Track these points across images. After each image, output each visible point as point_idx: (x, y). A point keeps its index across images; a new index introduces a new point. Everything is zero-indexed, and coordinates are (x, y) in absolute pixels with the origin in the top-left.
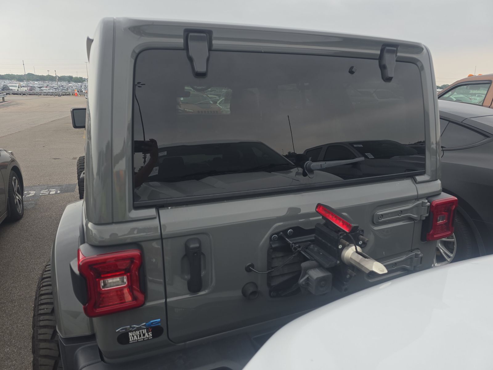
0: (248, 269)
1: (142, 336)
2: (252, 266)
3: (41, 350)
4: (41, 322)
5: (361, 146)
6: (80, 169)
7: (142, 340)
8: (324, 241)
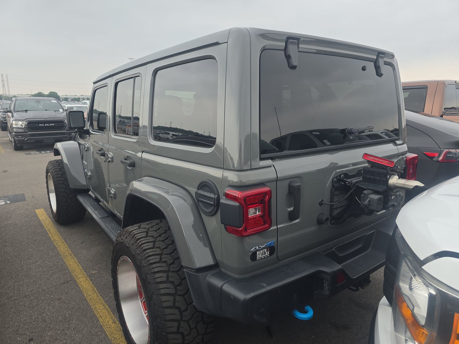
0: (321, 204)
1: (264, 254)
2: (322, 201)
3: (161, 290)
4: (155, 269)
5: (318, 133)
6: (55, 172)
7: (264, 257)
8: (372, 177)
